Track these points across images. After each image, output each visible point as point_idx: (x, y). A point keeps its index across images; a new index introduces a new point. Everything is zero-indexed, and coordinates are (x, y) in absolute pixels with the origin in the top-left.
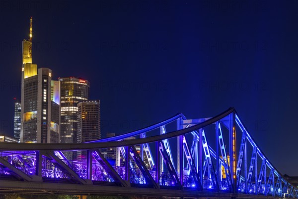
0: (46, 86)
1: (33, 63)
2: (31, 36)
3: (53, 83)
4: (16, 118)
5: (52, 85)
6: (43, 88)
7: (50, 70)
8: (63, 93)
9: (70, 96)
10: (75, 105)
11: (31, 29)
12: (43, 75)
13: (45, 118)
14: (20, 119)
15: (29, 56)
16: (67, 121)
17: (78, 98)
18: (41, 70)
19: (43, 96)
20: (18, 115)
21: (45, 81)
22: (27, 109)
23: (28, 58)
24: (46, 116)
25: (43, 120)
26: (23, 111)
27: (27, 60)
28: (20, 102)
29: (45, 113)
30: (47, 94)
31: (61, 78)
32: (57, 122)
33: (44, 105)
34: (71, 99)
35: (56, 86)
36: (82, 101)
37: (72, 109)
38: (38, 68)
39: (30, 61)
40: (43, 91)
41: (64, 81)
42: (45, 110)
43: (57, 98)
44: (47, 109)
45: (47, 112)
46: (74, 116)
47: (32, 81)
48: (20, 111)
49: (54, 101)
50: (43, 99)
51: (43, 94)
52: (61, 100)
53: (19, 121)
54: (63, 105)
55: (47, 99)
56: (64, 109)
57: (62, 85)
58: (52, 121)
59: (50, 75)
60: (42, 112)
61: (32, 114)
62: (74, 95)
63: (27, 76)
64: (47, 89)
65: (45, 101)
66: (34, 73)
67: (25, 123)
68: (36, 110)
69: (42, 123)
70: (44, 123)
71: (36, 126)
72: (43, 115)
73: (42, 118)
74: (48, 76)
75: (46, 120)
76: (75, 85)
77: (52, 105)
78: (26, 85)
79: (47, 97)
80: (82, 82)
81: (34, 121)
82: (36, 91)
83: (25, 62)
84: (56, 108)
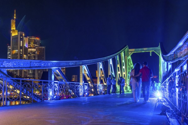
0: (22, 39)
1: (16, 29)
2: (15, 18)
3: (25, 38)
4: (9, 53)
5: (24, 39)
6: (21, 40)
7: (23, 33)
8: (29, 43)
9: (32, 44)
10: (34, 48)
11: (15, 15)
12: (21, 35)
13: (21, 53)
14: (10, 53)
15: (14, 26)
16: (31, 55)
17: (36, 45)
18: (19, 32)
19: (20, 44)
20: (9, 51)
21: (21, 37)
22: (13, 49)
23: (14, 27)
24: (22, 52)
25: (20, 54)
26: (11, 50)
27: (13, 28)
28: (10, 46)
29: (21, 51)
30: (22, 43)
31: (28, 36)
32: (27, 55)
33: (21, 48)
34: (32, 46)
35: (26, 39)
36: (38, 46)
37: (33, 50)
38: (18, 32)
39: (14, 29)
40: (20, 42)
41: (30, 38)
42: (21, 50)
43: (26, 45)
44: (22, 49)
45: (22, 51)
46: (34, 53)
47: (16, 37)
48: (10, 50)
49: (25, 46)
50: (20, 45)
51: (20, 43)
52: (28, 46)
53: (10, 54)
54: (29, 48)
55: (22, 45)
56: (29, 50)
57: (29, 39)
58: (24, 54)
59: (24, 35)
60: (20, 50)
61: (15, 51)
62: (34, 44)
63: (13, 35)
64: (22, 40)
65: (21, 46)
66: (16, 34)
67: (13, 55)
68: (17, 50)
69: (20, 55)
70: (21, 55)
71: (17, 56)
72: (20, 52)
73: (20, 53)
74: (23, 35)
75: (22, 54)
76: (34, 40)
77: (24, 48)
78: (13, 39)
79: (22, 44)
80: (38, 39)
81: (16, 54)
82: (17, 42)
83: (12, 29)
84: (26, 49)
